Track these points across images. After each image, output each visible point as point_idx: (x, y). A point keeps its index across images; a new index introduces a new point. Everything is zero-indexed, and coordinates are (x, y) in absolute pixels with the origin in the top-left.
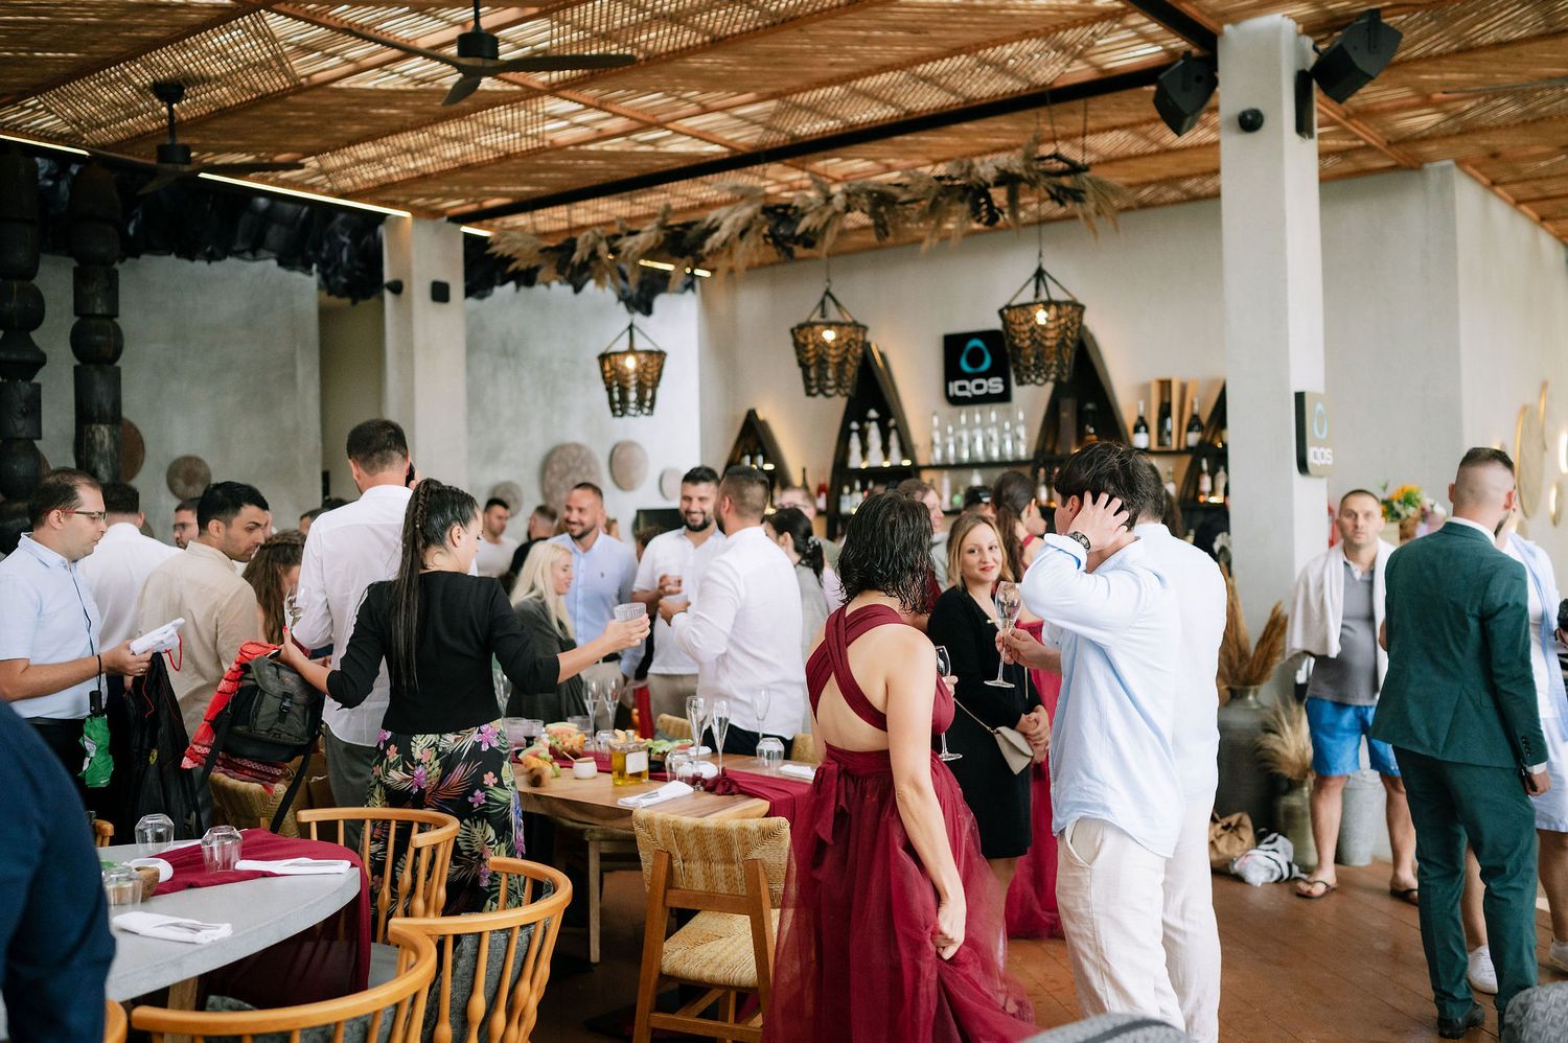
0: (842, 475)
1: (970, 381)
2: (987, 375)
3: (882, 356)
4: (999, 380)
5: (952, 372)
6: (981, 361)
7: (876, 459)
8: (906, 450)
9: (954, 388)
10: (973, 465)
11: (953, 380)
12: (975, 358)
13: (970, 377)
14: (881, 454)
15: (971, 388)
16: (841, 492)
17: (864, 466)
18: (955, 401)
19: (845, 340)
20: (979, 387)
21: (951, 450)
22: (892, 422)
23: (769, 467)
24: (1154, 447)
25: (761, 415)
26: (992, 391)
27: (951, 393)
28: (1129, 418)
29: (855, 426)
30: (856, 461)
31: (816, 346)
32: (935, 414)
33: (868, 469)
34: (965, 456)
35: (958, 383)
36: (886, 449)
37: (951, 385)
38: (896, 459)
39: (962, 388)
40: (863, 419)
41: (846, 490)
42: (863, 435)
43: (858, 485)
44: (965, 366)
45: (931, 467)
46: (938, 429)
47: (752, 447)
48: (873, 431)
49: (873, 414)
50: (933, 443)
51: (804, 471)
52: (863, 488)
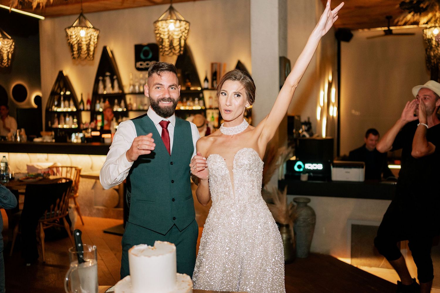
0: (96, 96)
2: (150, 60)
3: (112, 52)
4: (154, 62)
5: (138, 59)
6: (148, 55)
7: (109, 90)
8: (121, 87)
11: (138, 62)
12: (146, 54)
13: (144, 61)
14: (111, 89)
15: (144, 65)
16: (95, 103)
17: (105, 93)
18: (139, 69)
19: (89, 35)
20: (147, 64)
21: (137, 88)
22: (115, 77)
23: (68, 93)
24: (210, 87)
25: (65, 73)
27: (137, 66)
28: (202, 77)
29: (101, 78)
30: (101, 91)
31: (76, 36)
32: (131, 73)
33: (107, 94)
34: (142, 90)
35: (140, 63)
36: (113, 87)
37: (137, 64)
38: (116, 90)
39: (141, 65)
40: (104, 76)
41: (98, 102)
42: (104, 82)
43: (102, 100)
44: (142, 56)
45: (129, 94)
46: (132, 79)
47: (62, 85)
48: (108, 80)
49: (108, 74)
50: (130, 85)
51: (82, 95)
52: (104, 102)
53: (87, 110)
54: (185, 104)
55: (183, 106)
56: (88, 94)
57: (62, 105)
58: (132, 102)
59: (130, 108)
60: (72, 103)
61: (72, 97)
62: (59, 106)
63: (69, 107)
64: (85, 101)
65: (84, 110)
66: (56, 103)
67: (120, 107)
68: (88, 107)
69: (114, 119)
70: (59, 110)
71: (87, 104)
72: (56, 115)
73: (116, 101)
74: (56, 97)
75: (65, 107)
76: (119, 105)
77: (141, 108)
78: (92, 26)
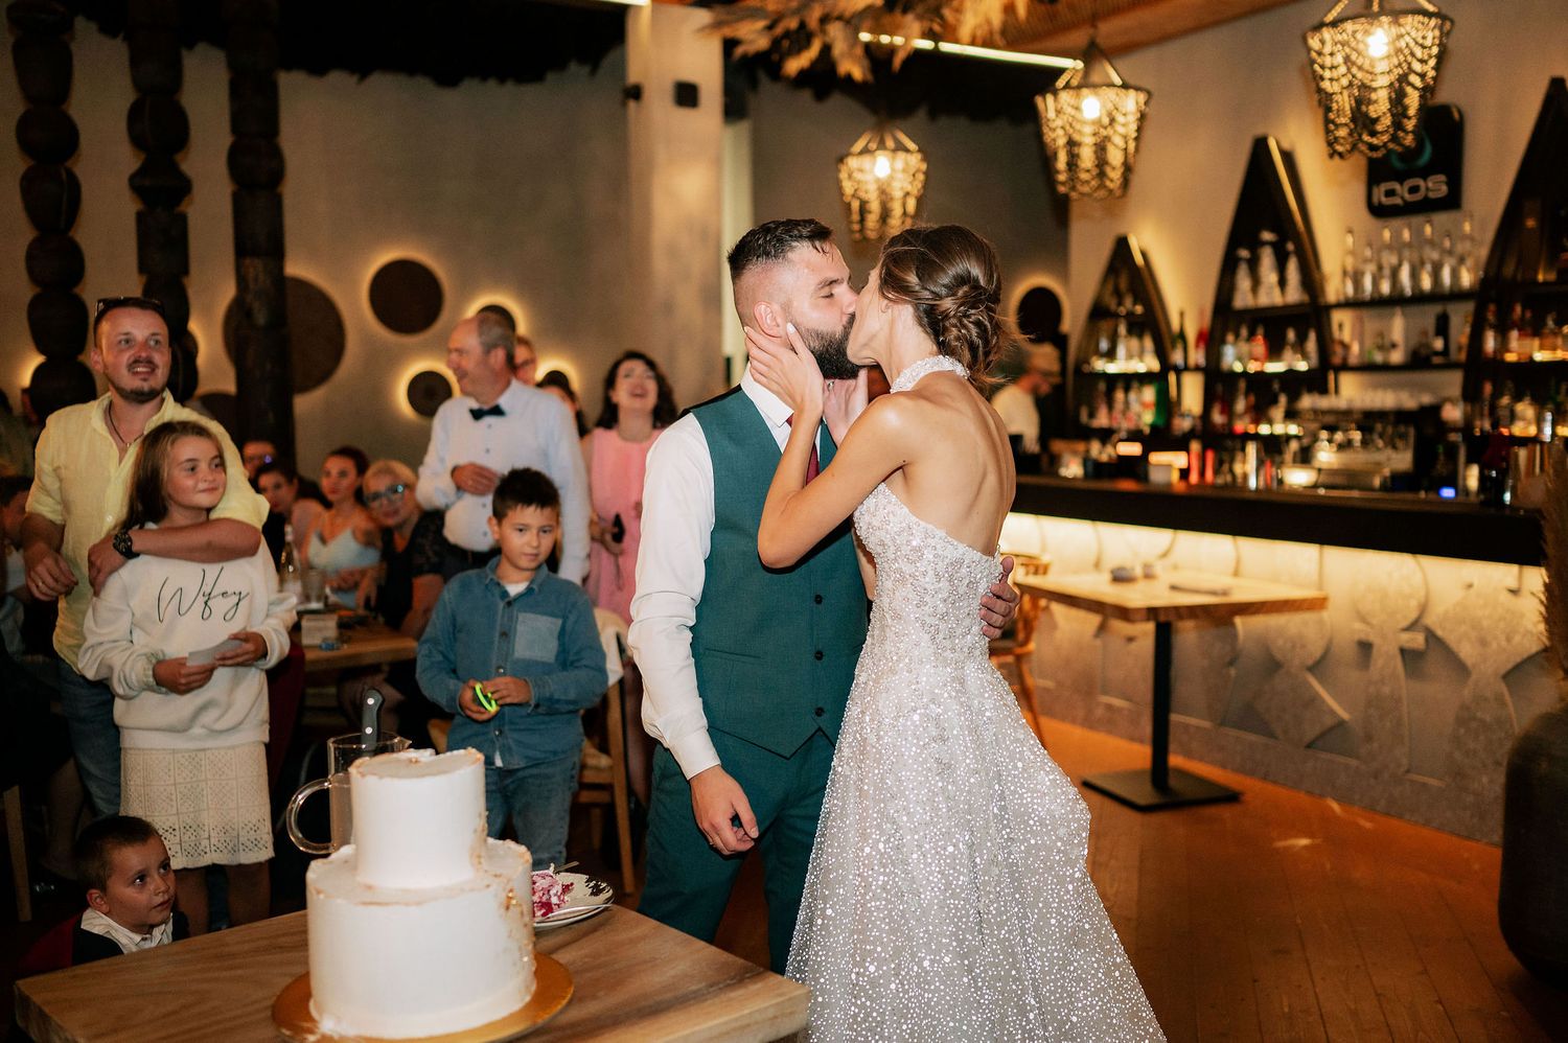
0: (1225, 318)
1: (1401, 184)
2: (1425, 173)
4: (1443, 178)
5: (1378, 172)
6: (1418, 152)
7: (1270, 295)
8: (1311, 280)
9: (1379, 194)
10: (1396, 300)
11: (1378, 183)
13: (1402, 177)
14: (1277, 291)
15: (1402, 191)
16: (1223, 342)
17: (1256, 304)
18: (1379, 212)
20: (1414, 190)
21: (1368, 282)
22: (1291, 246)
23: (1139, 309)
26: (1432, 195)
27: (1375, 200)
29: (1244, 253)
30: (1243, 298)
32: (1350, 231)
33: (1259, 309)
34: (1386, 288)
35: (1384, 187)
36: (1282, 283)
37: (1375, 191)
38: (1294, 294)
39: (1390, 193)
40: (1255, 245)
41: (1230, 338)
42: (1254, 264)
43: (1244, 332)
44: (1397, 162)
45: (1340, 305)
46: (1353, 253)
47: (1123, 284)
48: (1267, 259)
49: (1267, 236)
50: (1345, 273)
51: (1182, 314)
52: (1252, 335)
53: (1197, 369)
54: (1549, 341)
55: (1542, 348)
56: (1201, 313)
57: (1121, 351)
58: (1346, 336)
59: (1337, 360)
60: (1148, 343)
61: (1151, 324)
62: (1111, 355)
63: (1141, 356)
64: (1191, 335)
65: (1187, 368)
66: (1104, 345)
67: (1305, 357)
68: (1197, 356)
69: (1283, 400)
70: (1112, 368)
71: (1197, 346)
72: (1102, 386)
73: (1291, 335)
74: (1105, 325)
75: (1130, 356)
76: (1300, 347)
77: (1378, 358)
78: (1118, 81)
